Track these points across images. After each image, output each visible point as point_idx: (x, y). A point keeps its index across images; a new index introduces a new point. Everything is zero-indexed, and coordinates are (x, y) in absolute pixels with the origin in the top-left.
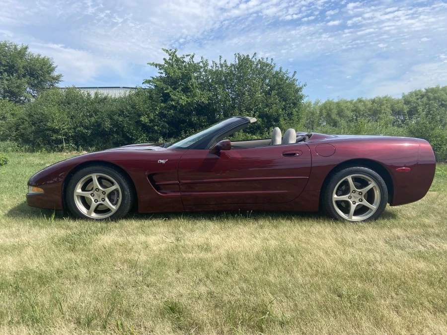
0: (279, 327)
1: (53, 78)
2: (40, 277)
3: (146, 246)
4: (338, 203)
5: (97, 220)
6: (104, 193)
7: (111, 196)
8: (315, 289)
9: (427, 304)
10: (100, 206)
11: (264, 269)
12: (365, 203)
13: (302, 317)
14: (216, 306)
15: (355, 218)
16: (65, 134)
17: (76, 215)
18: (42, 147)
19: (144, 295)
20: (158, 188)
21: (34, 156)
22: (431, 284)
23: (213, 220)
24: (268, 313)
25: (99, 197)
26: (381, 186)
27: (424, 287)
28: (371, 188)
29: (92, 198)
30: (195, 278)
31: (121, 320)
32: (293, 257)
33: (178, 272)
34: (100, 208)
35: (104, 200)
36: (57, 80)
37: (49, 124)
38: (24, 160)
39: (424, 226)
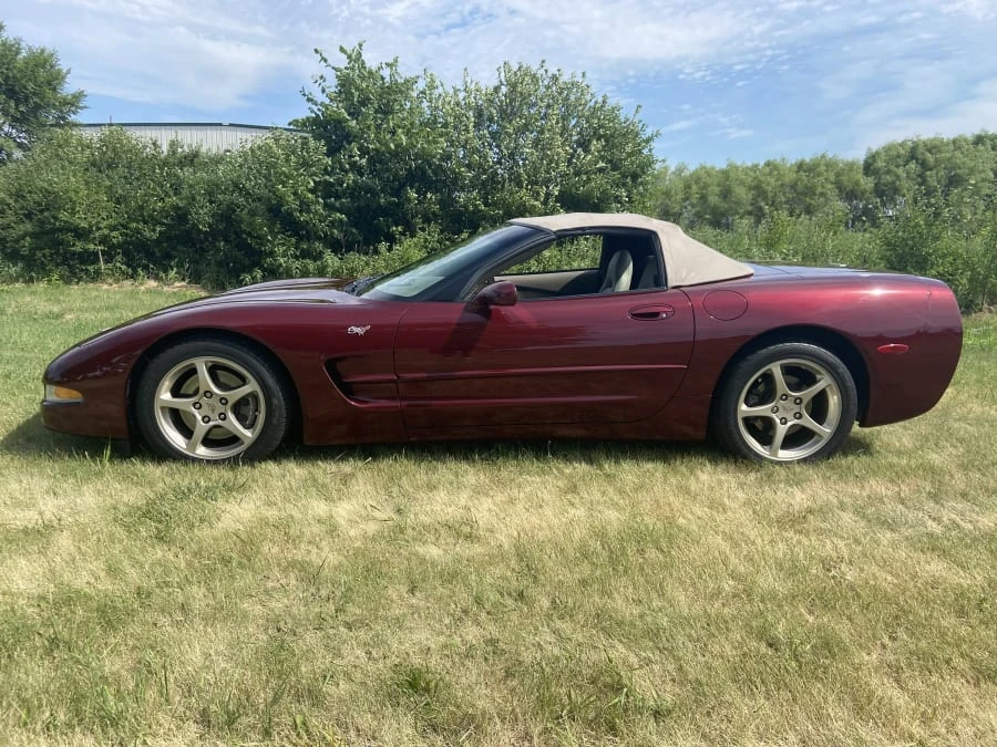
0: (652, 724)
1: (65, 103)
2: (102, 610)
3: (332, 529)
4: (750, 422)
5: (208, 461)
6: (224, 401)
7: (238, 408)
8: (718, 628)
9: (957, 661)
10: (216, 431)
11: (602, 582)
12: (808, 421)
13: (698, 697)
14: (509, 674)
15: (784, 455)
16: (104, 240)
17: (162, 453)
18: (50, 271)
19: (345, 650)
20: (349, 390)
21: (34, 293)
22: (961, 613)
23: (474, 461)
24: (625, 690)
25: (213, 411)
26: (844, 385)
27: (949, 622)
28: (821, 388)
29: (196, 412)
30: (453, 606)
31: (301, 712)
32: (662, 551)
33: (412, 591)
34: (216, 435)
35: (223, 417)
36: (73, 105)
37: (64, 216)
38: (13, 304)
39: (932, 471)
